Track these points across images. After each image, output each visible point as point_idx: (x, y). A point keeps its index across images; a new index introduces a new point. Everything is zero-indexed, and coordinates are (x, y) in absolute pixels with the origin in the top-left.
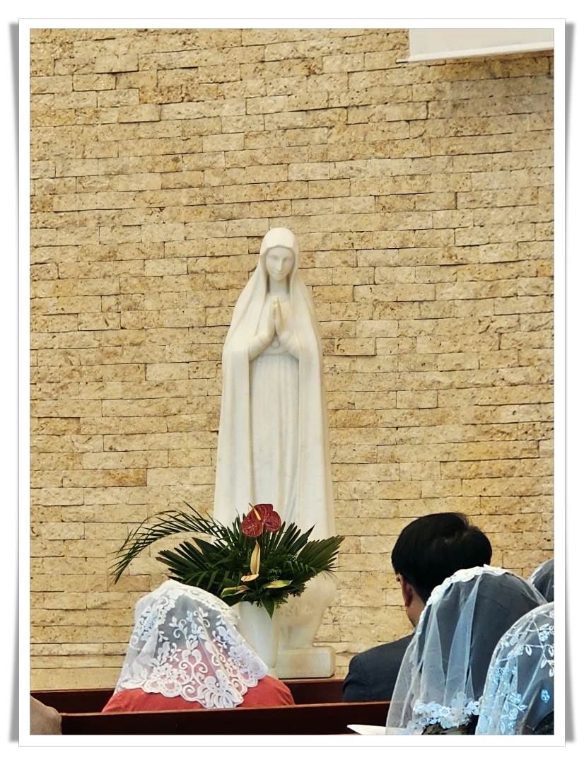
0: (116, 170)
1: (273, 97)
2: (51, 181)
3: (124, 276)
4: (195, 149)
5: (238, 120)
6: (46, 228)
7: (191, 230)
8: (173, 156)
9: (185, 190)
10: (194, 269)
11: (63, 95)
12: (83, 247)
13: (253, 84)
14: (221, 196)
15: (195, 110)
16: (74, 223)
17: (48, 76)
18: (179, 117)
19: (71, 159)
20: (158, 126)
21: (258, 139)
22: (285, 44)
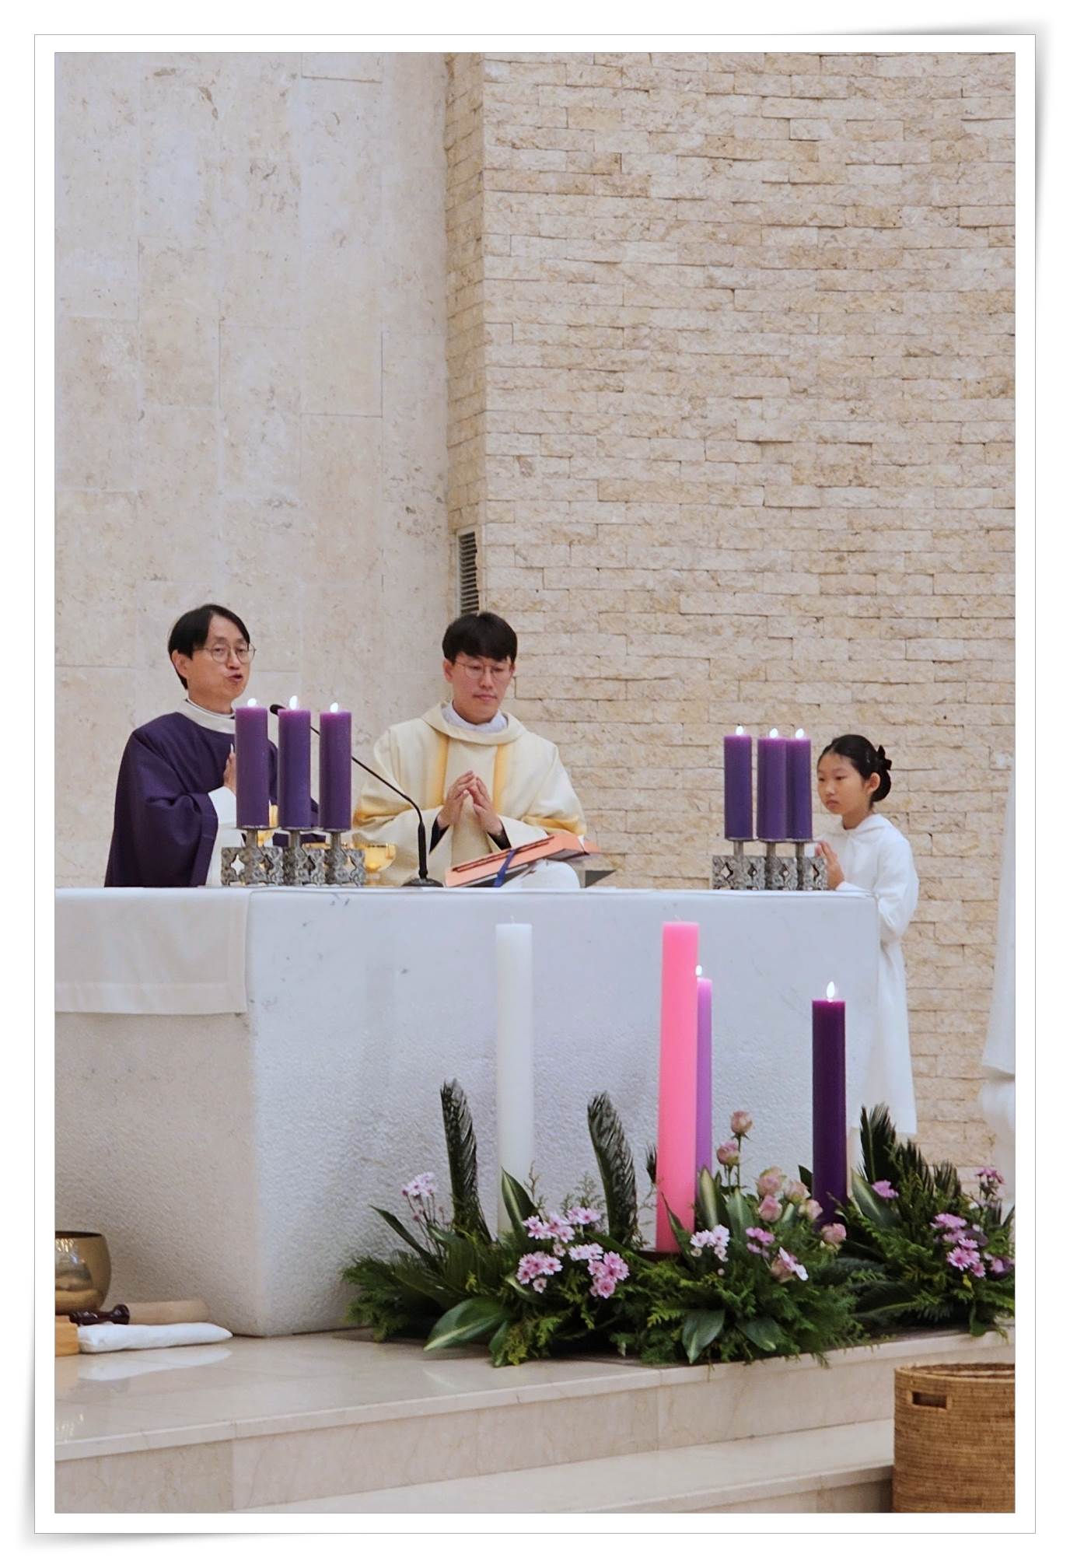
0: (760, 566)
1: (973, 489)
2: (677, 573)
3: (770, 701)
4: (866, 546)
5: (926, 514)
6: (669, 633)
7: (859, 648)
8: (837, 554)
9: (850, 598)
10: (861, 697)
11: (693, 464)
12: (716, 662)
13: (948, 471)
14: (902, 608)
15: (868, 498)
16: (706, 630)
17: (674, 437)
18: (845, 504)
19: (701, 547)
20: (816, 514)
21: (951, 540)
22: (991, 424)
